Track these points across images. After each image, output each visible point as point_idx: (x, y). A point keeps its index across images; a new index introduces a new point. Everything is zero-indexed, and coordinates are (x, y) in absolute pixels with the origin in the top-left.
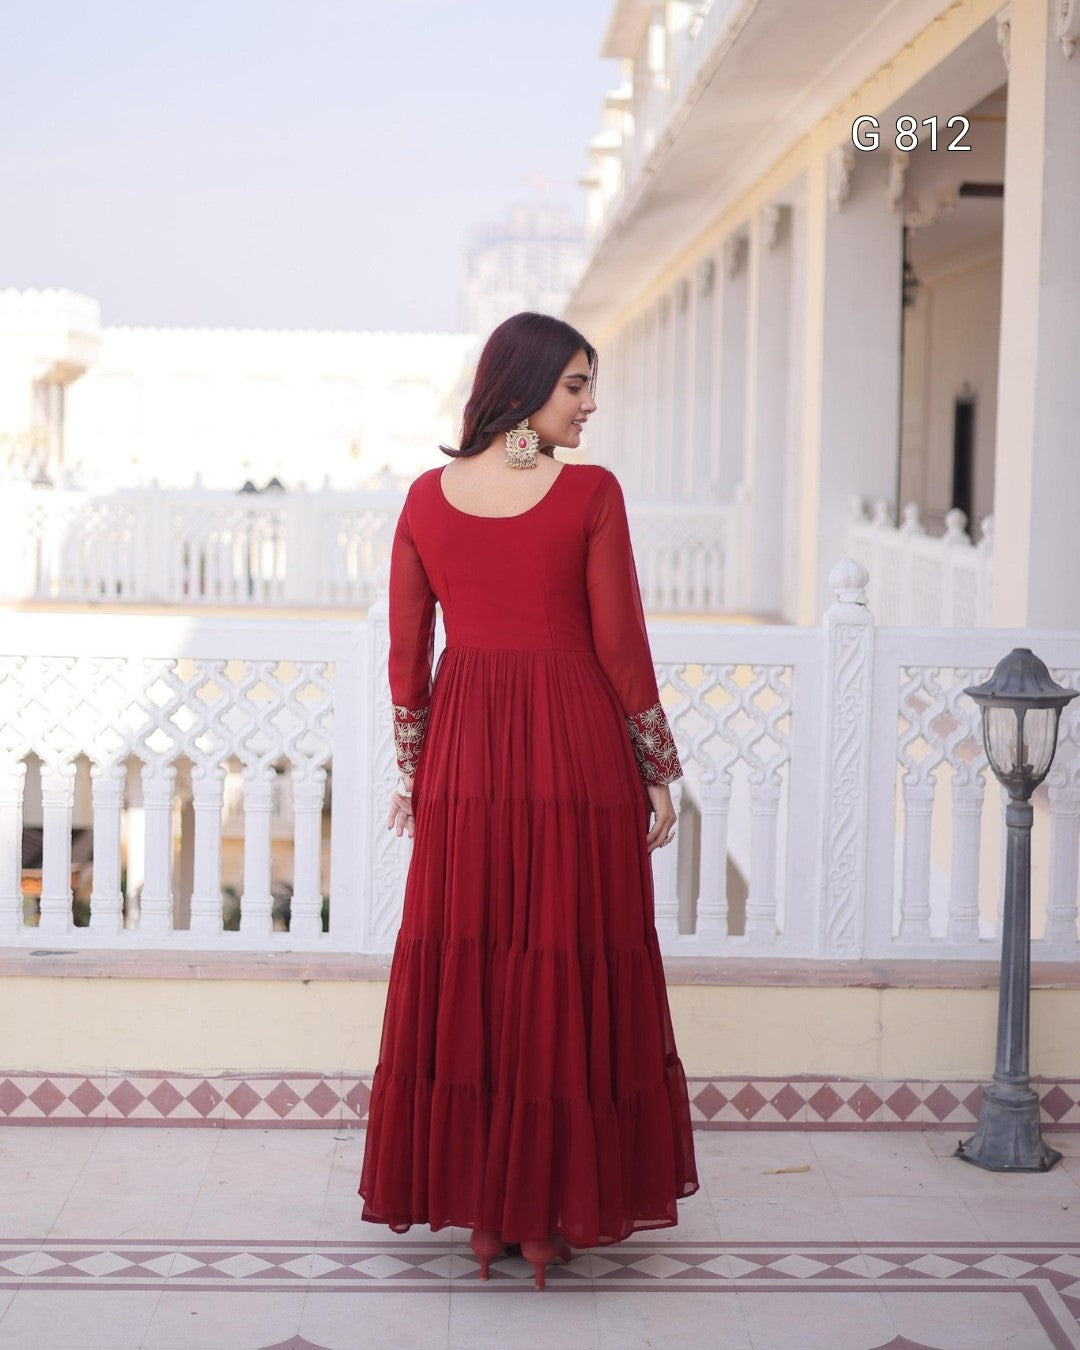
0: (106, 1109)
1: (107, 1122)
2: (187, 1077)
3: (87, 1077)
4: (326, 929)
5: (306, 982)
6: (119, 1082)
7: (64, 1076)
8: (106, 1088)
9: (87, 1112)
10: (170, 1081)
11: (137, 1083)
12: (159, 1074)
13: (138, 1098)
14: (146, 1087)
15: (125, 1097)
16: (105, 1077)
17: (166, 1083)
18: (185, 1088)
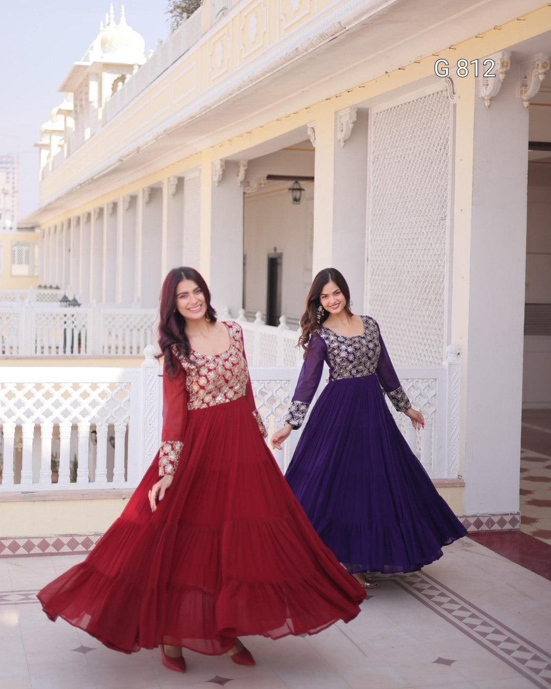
0: (51, 549)
1: (52, 554)
2: (81, 536)
3: (44, 538)
4: (126, 480)
5: (124, 499)
6: (55, 539)
7: (35, 538)
8: (51, 541)
9: (43, 551)
10: (75, 538)
11: (62, 539)
12: (71, 535)
13: (63, 544)
14: (66, 540)
15: (58, 544)
16: (51, 537)
17: (73, 538)
18: (80, 540)
